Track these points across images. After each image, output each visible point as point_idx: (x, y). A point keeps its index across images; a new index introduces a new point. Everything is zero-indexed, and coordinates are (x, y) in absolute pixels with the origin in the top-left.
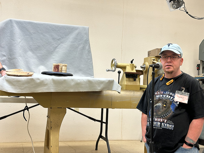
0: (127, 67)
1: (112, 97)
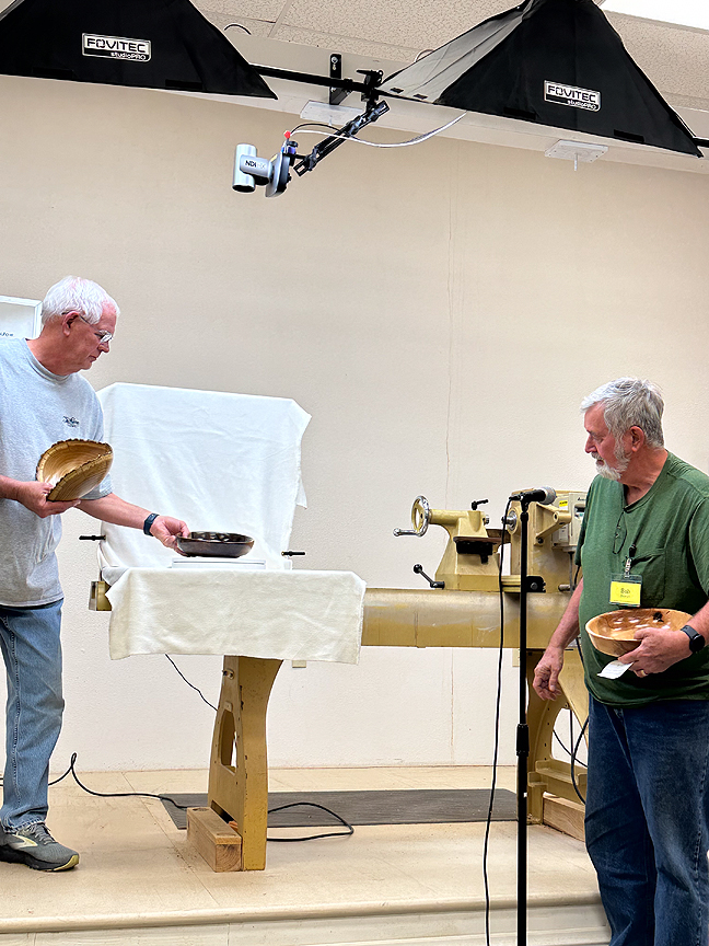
0: (460, 519)
1: (416, 612)
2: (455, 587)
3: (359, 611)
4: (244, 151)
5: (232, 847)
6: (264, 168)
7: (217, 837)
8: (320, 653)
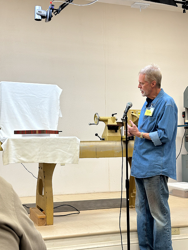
0: (108, 119)
1: (96, 148)
2: (107, 140)
3: (78, 148)
4: (38, 8)
5: (43, 219)
6: (44, 13)
7: (38, 216)
8: (67, 161)
